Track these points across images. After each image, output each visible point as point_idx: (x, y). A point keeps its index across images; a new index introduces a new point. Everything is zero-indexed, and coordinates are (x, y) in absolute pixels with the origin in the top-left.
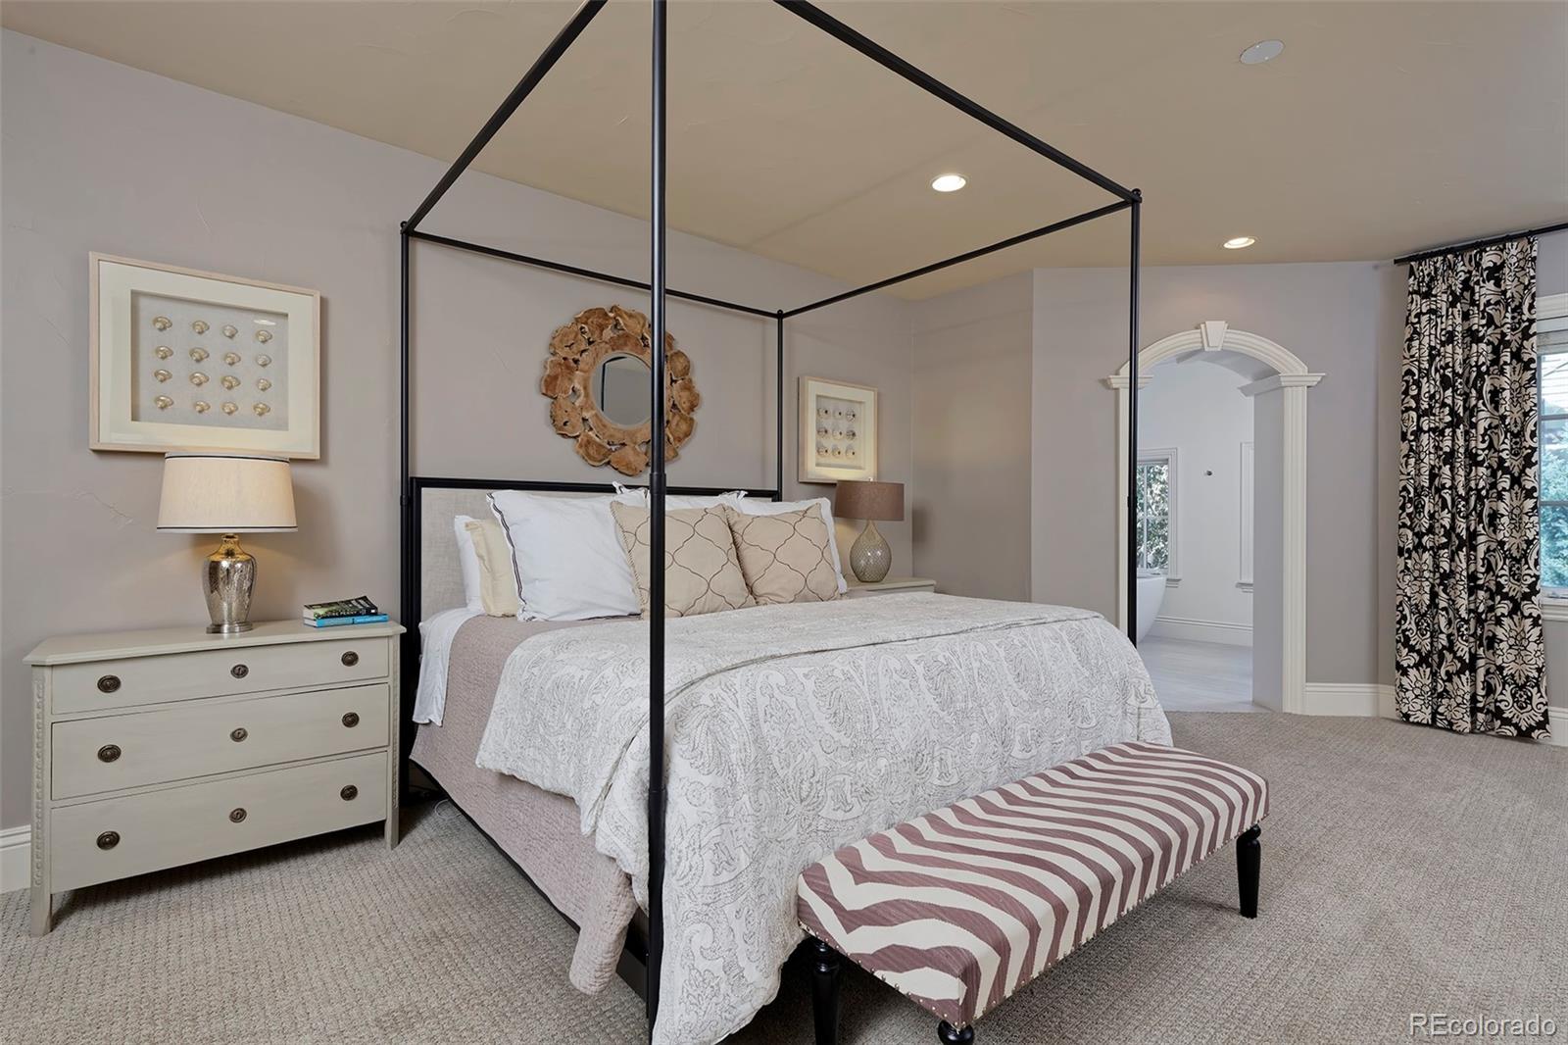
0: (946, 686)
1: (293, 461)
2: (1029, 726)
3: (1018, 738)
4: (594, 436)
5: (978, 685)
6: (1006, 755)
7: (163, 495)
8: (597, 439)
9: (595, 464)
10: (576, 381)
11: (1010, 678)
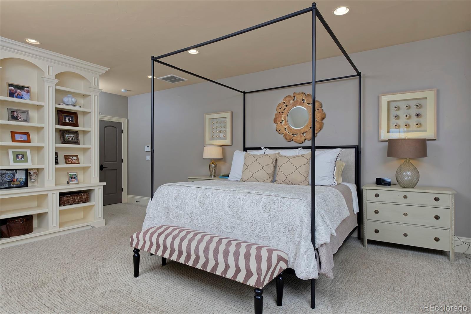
0: (203, 201)
1: (222, 146)
2: (228, 222)
3: (224, 224)
4: (288, 133)
5: (214, 204)
6: (219, 227)
7: (204, 153)
8: (289, 134)
9: (289, 141)
10: (282, 118)
11: (226, 206)
